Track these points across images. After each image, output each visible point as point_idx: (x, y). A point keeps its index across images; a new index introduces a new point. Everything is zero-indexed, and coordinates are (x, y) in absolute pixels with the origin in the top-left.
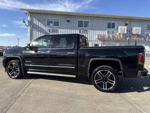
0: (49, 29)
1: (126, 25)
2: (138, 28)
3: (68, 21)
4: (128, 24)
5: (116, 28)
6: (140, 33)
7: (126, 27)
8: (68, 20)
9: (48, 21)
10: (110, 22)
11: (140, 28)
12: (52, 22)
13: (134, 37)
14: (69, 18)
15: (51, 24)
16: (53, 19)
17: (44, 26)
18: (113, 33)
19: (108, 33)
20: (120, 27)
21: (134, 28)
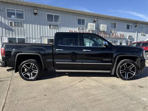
0: (10, 22)
1: (94, 22)
2: (104, 25)
3: (35, 14)
4: (96, 21)
5: (85, 25)
6: (106, 30)
7: (94, 24)
8: (35, 12)
9: (8, 12)
10: (80, 18)
11: (106, 25)
12: (14, 14)
13: (101, 34)
14: (37, 11)
15: (13, 16)
16: (16, 10)
17: (3, 18)
18: (83, 30)
19: (79, 29)
20: (89, 24)
21: (101, 26)
